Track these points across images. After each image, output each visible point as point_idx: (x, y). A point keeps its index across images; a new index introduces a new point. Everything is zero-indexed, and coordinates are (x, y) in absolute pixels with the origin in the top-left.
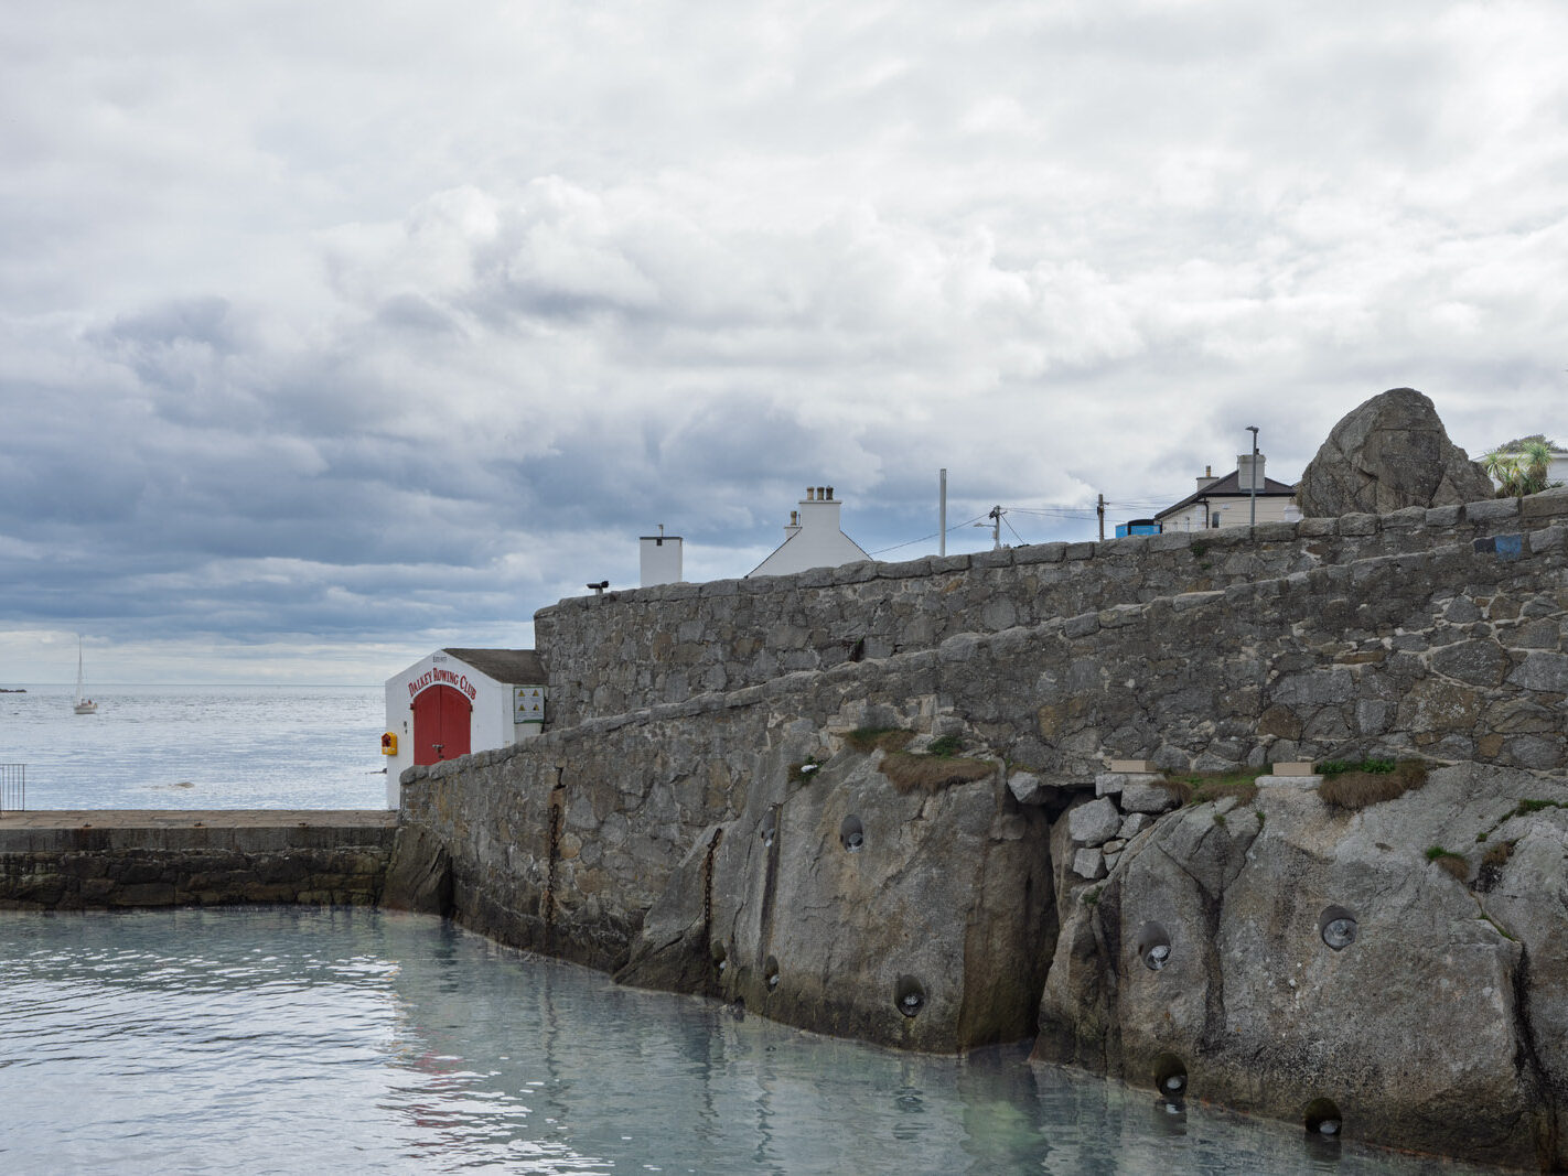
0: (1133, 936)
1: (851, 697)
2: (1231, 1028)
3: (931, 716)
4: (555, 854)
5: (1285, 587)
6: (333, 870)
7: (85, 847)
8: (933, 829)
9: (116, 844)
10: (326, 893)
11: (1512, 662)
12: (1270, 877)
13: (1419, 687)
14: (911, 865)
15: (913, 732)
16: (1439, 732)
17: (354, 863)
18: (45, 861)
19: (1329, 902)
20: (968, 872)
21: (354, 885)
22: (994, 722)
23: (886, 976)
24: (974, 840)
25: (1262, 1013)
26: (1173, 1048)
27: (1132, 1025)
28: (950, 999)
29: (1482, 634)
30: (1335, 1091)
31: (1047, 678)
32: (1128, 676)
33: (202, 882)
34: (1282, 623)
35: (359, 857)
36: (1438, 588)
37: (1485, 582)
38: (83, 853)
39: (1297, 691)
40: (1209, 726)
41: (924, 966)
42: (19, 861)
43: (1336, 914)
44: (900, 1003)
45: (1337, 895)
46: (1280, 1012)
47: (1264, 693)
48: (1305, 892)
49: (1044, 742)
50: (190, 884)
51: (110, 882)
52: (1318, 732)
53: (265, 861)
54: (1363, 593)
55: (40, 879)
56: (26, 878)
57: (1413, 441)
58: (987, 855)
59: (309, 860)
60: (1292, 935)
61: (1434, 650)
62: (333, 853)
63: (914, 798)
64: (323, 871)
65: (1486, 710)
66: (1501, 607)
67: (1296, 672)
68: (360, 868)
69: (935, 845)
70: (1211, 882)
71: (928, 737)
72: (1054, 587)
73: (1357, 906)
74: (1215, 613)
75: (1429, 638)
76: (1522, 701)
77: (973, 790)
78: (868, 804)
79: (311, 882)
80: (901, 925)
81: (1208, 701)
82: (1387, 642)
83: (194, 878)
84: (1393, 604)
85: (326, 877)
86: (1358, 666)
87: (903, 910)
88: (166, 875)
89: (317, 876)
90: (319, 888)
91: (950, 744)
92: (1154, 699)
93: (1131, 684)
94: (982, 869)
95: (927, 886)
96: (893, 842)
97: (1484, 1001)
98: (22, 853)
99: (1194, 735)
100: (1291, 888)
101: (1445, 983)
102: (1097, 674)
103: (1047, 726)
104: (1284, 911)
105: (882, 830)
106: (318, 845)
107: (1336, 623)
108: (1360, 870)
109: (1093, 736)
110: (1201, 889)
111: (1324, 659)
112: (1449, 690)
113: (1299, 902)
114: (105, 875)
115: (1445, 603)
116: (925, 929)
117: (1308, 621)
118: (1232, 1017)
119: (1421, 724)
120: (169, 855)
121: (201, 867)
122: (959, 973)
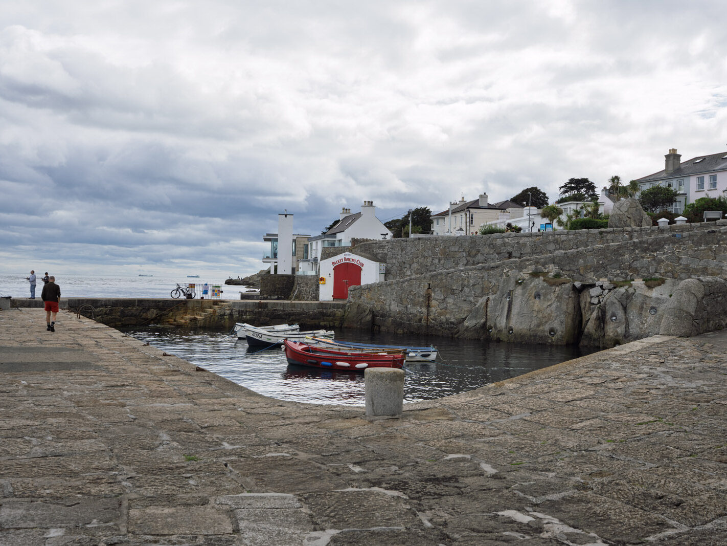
0: (608, 315)
1: (529, 265)
2: (631, 333)
3: (552, 269)
4: (428, 306)
5: (634, 243)
6: (330, 316)
7: (261, 308)
8: (558, 294)
9: (269, 307)
10: (328, 322)
11: (680, 259)
12: (638, 301)
13: (662, 263)
14: (554, 302)
15: (548, 272)
16: (666, 273)
17: (335, 314)
18: (250, 312)
19: (651, 306)
20: (565, 304)
21: (336, 320)
22: (569, 270)
23: (547, 328)
24: (567, 297)
25: (638, 329)
26: (617, 338)
27: (608, 334)
28: (562, 332)
29: (674, 253)
31: (581, 261)
32: (600, 261)
33: (294, 319)
34: (634, 250)
35: (337, 312)
36: (665, 244)
37: (674, 243)
38: (260, 310)
39: (637, 264)
40: (618, 272)
41: (556, 325)
42: (242, 311)
43: (652, 308)
44: (550, 334)
45: (653, 304)
46: (642, 328)
47: (630, 265)
48: (646, 304)
49: (581, 275)
50: (291, 319)
51: (268, 318)
52: (642, 273)
53: (311, 313)
54: (650, 244)
55: (248, 317)
56: (245, 317)
57: (636, 210)
58: (569, 300)
59: (323, 313)
60: (643, 313)
61: (665, 256)
62: (329, 311)
63: (554, 287)
64: (327, 316)
65: (675, 268)
66: (677, 248)
67: (637, 260)
68: (337, 315)
69: (559, 297)
70: (624, 303)
71: (553, 274)
72: (565, 241)
73: (657, 306)
74: (619, 247)
75: (664, 254)
76: (682, 266)
77: (567, 285)
78: (542, 289)
79: (323, 319)
80: (551, 316)
81: (618, 266)
82: (655, 254)
83: (291, 317)
84: (656, 247)
85: (328, 318)
86: (649, 259)
87: (552, 312)
88: (283, 317)
89: (325, 318)
90: (326, 321)
91: (557, 275)
92: (606, 266)
93: (601, 262)
94: (568, 303)
95: (557, 307)
96: (549, 297)
98: (243, 309)
99: (615, 273)
100: (643, 303)
102: (593, 260)
103: (582, 271)
104: (641, 308)
105: (546, 295)
106: (325, 309)
107: (645, 250)
108: (658, 299)
109: (592, 274)
110: (622, 304)
111: (643, 258)
112: (668, 264)
113: (645, 306)
114: (266, 317)
115: (667, 247)
116: (557, 317)
117: (639, 250)
118: (631, 330)
119: (662, 271)
120: (284, 311)
121: (294, 314)
122: (564, 326)
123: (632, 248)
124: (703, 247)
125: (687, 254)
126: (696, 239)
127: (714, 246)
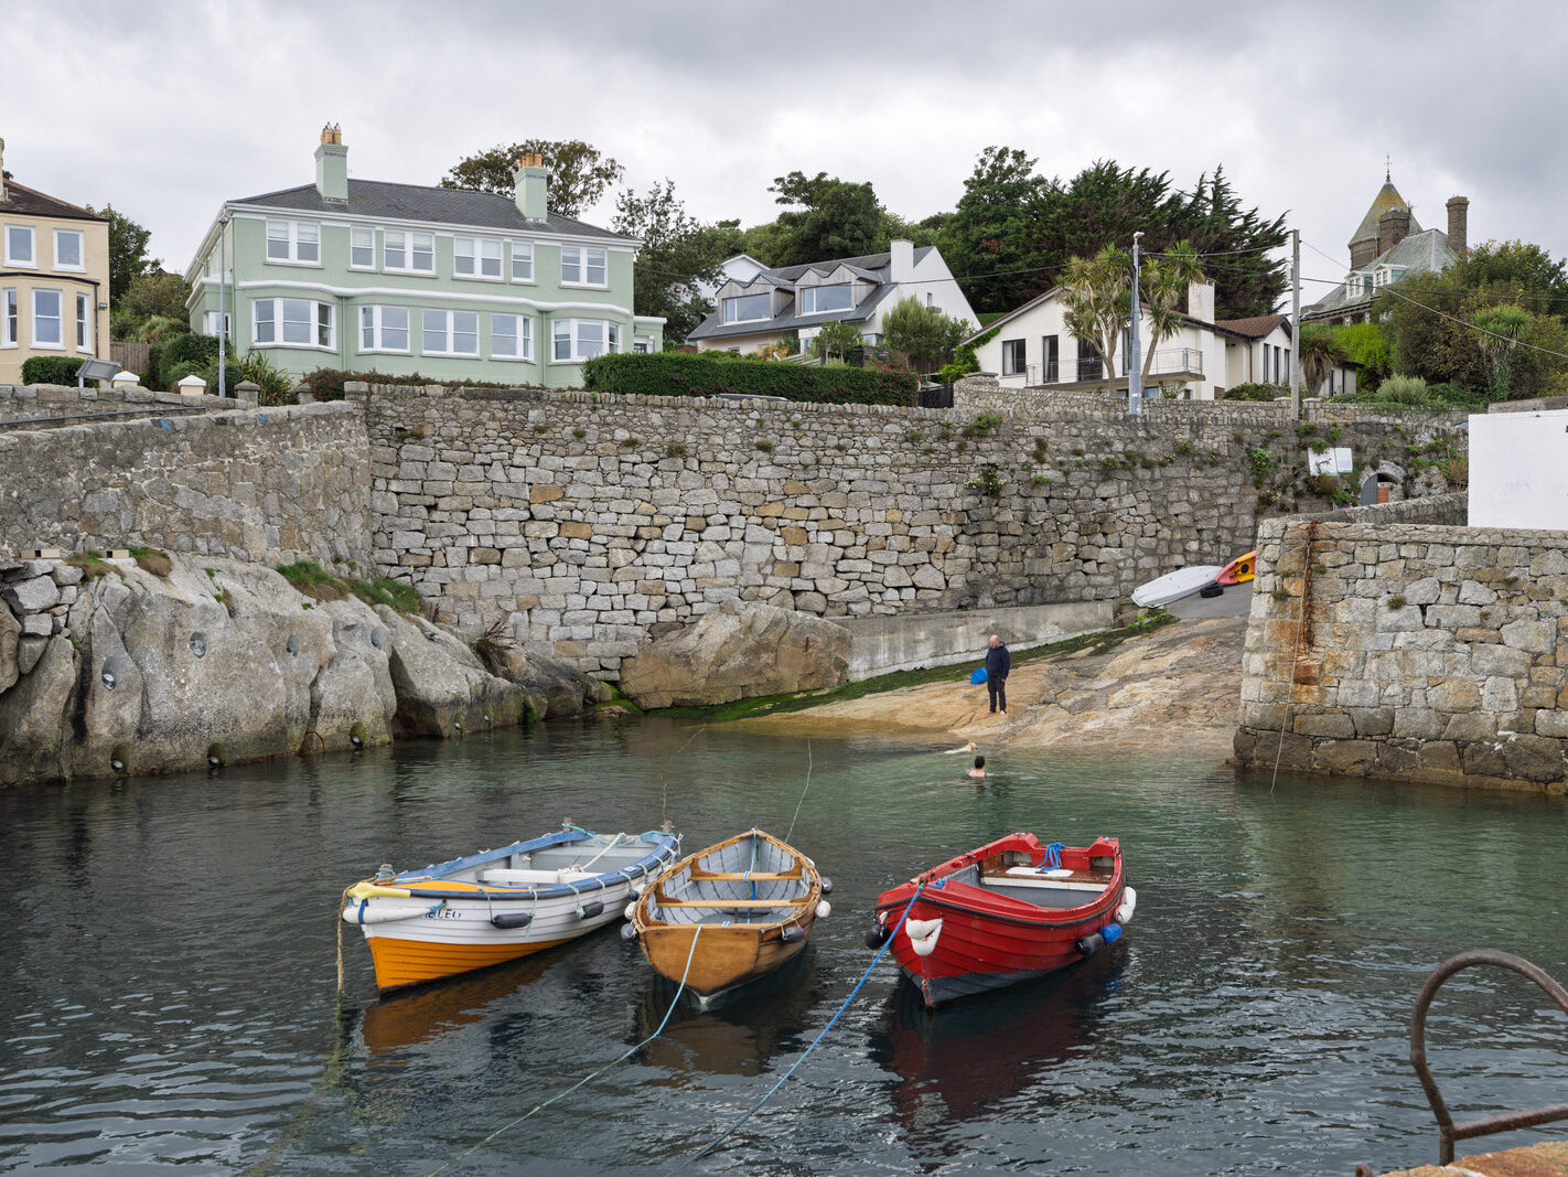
0: (97, 668)
2: (156, 718)
11: (174, 492)
12: (160, 620)
13: (142, 504)
16: (153, 531)
19: (193, 630)
25: (172, 704)
26: (121, 740)
27: (96, 731)
29: (162, 474)
30: (218, 738)
32: (13, 489)
34: (85, 458)
36: (145, 445)
37: (161, 445)
39: (94, 505)
40: (58, 527)
43: (197, 636)
45: (195, 626)
46: (181, 701)
47: (80, 505)
48: (181, 626)
52: (107, 531)
54: (117, 444)
60: (177, 653)
61: (147, 482)
65: (167, 519)
66: (167, 460)
67: (93, 491)
70: (121, 627)
73: (205, 630)
74: (55, 448)
75: (144, 475)
81: (55, 509)
82: (128, 475)
84: (129, 453)
86: (118, 490)
92: (29, 506)
93: (15, 494)
97: (272, 670)
99: (50, 532)
100: (172, 625)
101: (253, 665)
104: (170, 639)
107: (109, 461)
108: (204, 609)
110: (119, 632)
111: (105, 485)
112: (154, 506)
113: (178, 632)
115: (148, 454)
117: (96, 459)
118: (155, 710)
119: (146, 526)
123: (81, 452)
124: (209, 463)
125: (184, 480)
126: (196, 437)
127: (226, 461)
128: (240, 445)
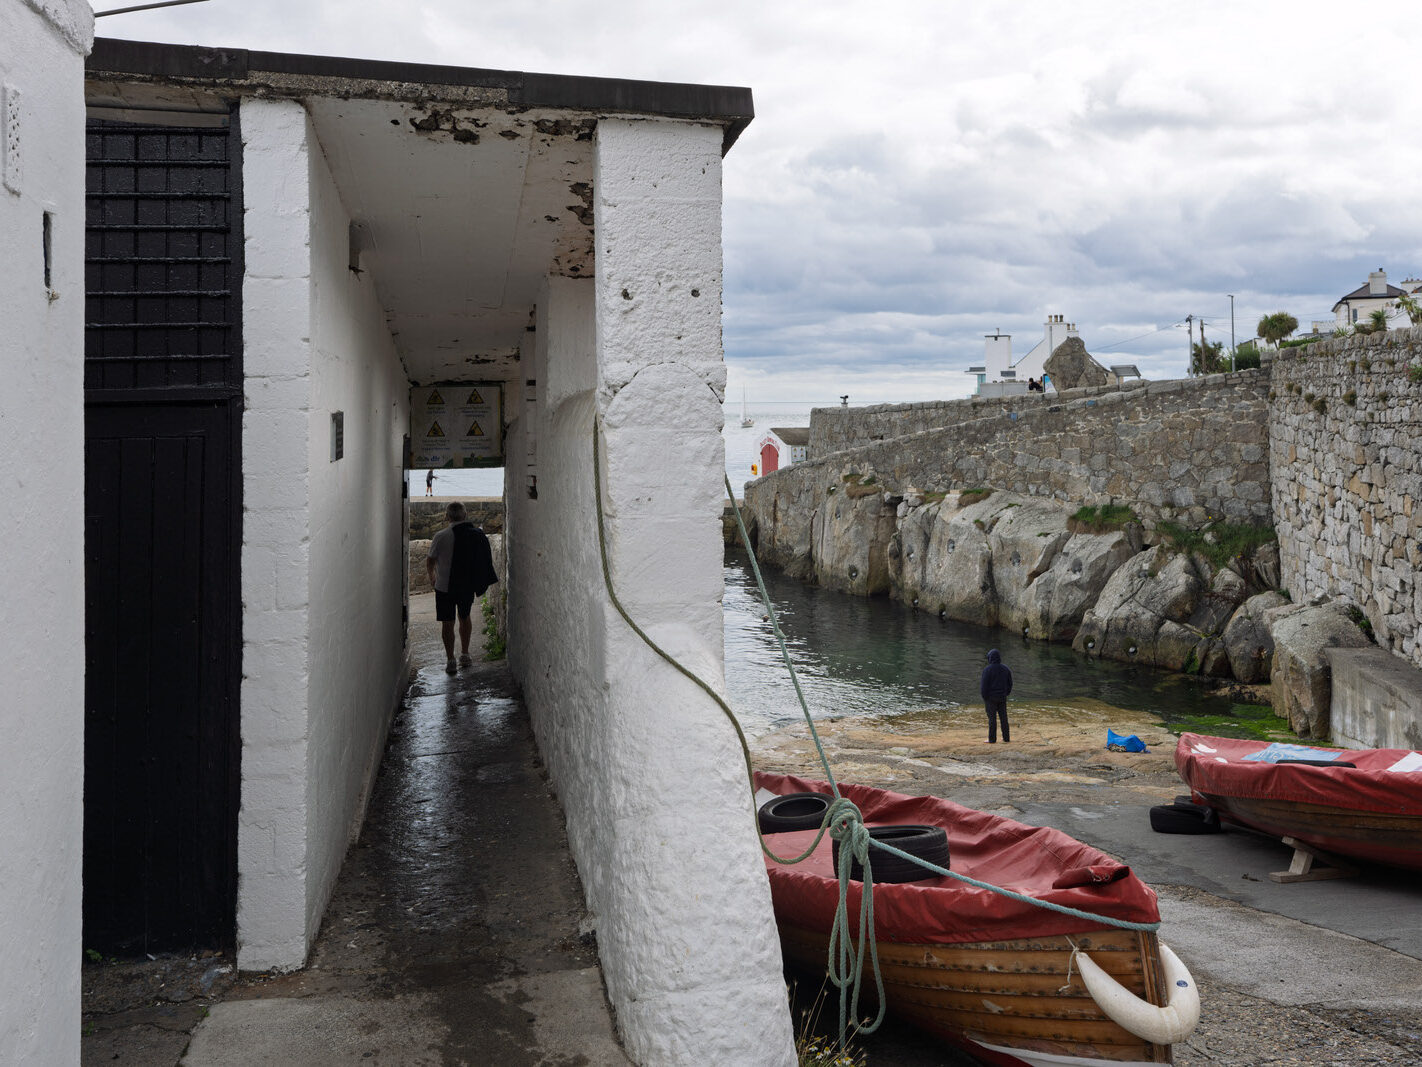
1: (847, 462)
2: (927, 581)
3: (867, 470)
5: (959, 428)
8: (859, 512)
11: (1014, 456)
12: (938, 529)
13: (992, 464)
14: (852, 525)
15: (862, 476)
16: (997, 480)
19: (949, 538)
20: (872, 528)
22: (884, 473)
24: (873, 516)
25: (933, 575)
26: (915, 588)
27: (906, 581)
28: (864, 573)
29: (1007, 446)
31: (897, 458)
32: (918, 458)
34: (958, 440)
36: (997, 430)
37: (1008, 429)
39: (963, 465)
40: (940, 476)
41: (857, 562)
43: (951, 541)
44: (850, 575)
45: (951, 535)
46: (937, 575)
47: (954, 465)
48: (945, 534)
49: (896, 480)
52: (967, 479)
54: (978, 431)
58: (878, 521)
60: (942, 549)
61: (996, 451)
63: (854, 500)
65: (1008, 472)
66: (1013, 438)
67: (962, 458)
69: (860, 518)
71: (866, 478)
73: (956, 539)
74: (942, 435)
75: (995, 447)
76: (1017, 470)
78: (841, 503)
80: (849, 546)
81: (939, 467)
82: (985, 448)
84: (986, 435)
86: (977, 456)
87: (850, 541)
92: (926, 466)
93: (919, 460)
94: (877, 527)
95: (857, 532)
96: (847, 517)
100: (942, 533)
102: (910, 456)
103: (897, 475)
104: (941, 541)
105: (845, 512)
109: (909, 478)
110: (925, 533)
111: (969, 453)
112: (999, 465)
113: (944, 538)
115: (998, 435)
116: (857, 548)
117: (965, 440)
118: (927, 577)
119: (993, 477)
122: (867, 564)
123: (956, 437)
124: (1044, 436)
125: (1023, 448)
126: (1035, 421)
127: (1058, 435)
128: (1072, 423)
